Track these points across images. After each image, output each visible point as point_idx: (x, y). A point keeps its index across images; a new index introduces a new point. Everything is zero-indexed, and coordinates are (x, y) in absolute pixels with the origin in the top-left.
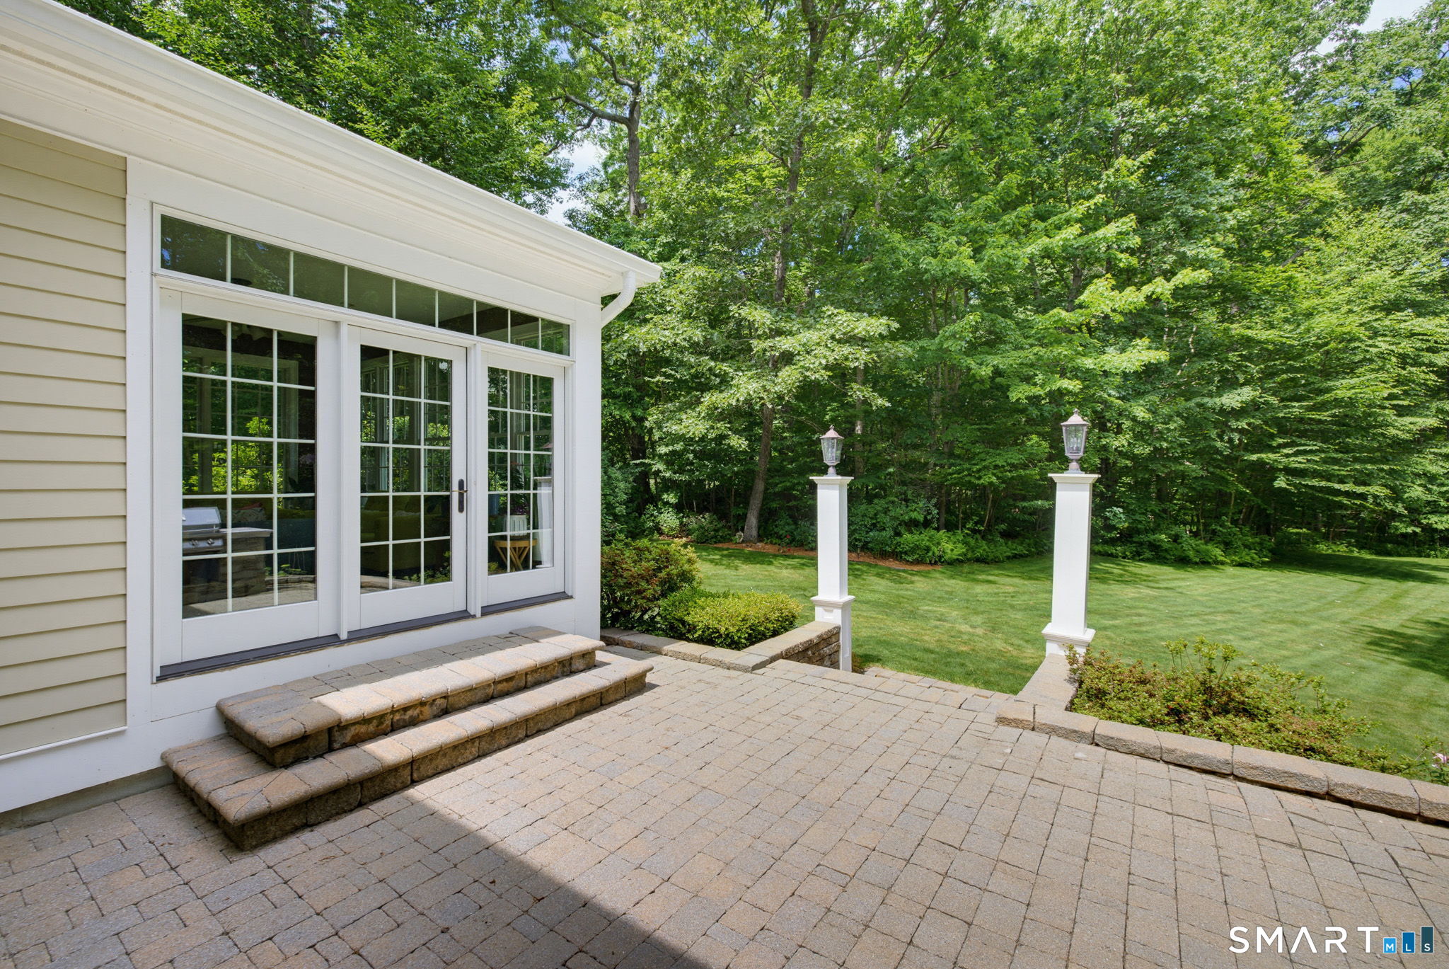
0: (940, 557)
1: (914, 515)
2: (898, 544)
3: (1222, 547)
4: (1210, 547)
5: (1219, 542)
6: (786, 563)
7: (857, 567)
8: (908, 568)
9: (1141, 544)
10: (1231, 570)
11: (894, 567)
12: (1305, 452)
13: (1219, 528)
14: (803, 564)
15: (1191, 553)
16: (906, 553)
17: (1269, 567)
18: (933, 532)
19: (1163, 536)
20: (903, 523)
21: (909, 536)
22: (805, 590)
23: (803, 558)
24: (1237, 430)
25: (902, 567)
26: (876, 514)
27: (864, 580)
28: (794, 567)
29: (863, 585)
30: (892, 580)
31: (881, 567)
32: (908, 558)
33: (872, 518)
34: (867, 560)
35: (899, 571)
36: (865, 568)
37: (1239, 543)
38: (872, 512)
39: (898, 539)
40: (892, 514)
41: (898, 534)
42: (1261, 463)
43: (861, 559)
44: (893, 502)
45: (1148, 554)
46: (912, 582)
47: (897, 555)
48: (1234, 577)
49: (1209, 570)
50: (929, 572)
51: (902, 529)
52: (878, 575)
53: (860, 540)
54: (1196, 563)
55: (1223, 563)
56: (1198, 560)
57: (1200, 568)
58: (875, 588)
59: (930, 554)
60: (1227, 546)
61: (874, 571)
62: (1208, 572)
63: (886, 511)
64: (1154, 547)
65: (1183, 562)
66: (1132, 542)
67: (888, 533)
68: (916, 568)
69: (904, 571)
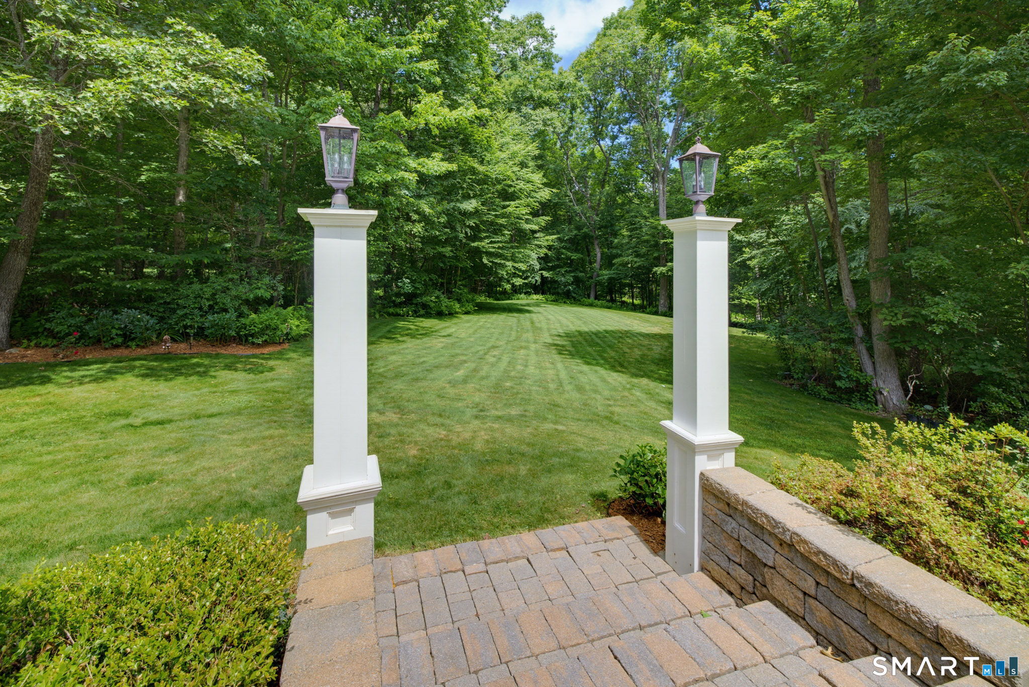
0: (287, 334)
1: (260, 293)
2: (244, 326)
3: (457, 302)
4: (452, 304)
5: (456, 300)
6: (77, 374)
7: (195, 360)
8: (257, 351)
9: (416, 304)
10: (464, 317)
11: (240, 352)
12: (495, 242)
14: (109, 372)
15: (443, 309)
16: (252, 336)
18: (279, 309)
19: (433, 298)
20: (247, 302)
21: (253, 316)
22: (127, 415)
23: (104, 362)
24: (469, 227)
25: (250, 351)
26: (214, 294)
27: (215, 377)
28: (96, 380)
29: (216, 386)
30: (250, 371)
31: (225, 357)
32: (255, 341)
33: (208, 300)
34: (205, 350)
35: (248, 357)
36: (206, 362)
37: (465, 299)
38: (208, 292)
39: (243, 320)
40: (234, 293)
41: (241, 315)
42: (477, 248)
43: (195, 350)
44: (231, 280)
45: (422, 312)
46: (272, 369)
47: (243, 339)
48: (468, 321)
49: (455, 319)
50: (280, 353)
51: (245, 309)
52: (228, 367)
53: (191, 327)
54: (447, 315)
55: (458, 313)
56: (447, 313)
57: (450, 318)
58: (233, 386)
59: (279, 333)
60: (459, 302)
61: (222, 362)
63: (226, 290)
64: (425, 306)
65: (440, 315)
66: (412, 304)
67: (231, 315)
68: (266, 350)
69: (255, 356)
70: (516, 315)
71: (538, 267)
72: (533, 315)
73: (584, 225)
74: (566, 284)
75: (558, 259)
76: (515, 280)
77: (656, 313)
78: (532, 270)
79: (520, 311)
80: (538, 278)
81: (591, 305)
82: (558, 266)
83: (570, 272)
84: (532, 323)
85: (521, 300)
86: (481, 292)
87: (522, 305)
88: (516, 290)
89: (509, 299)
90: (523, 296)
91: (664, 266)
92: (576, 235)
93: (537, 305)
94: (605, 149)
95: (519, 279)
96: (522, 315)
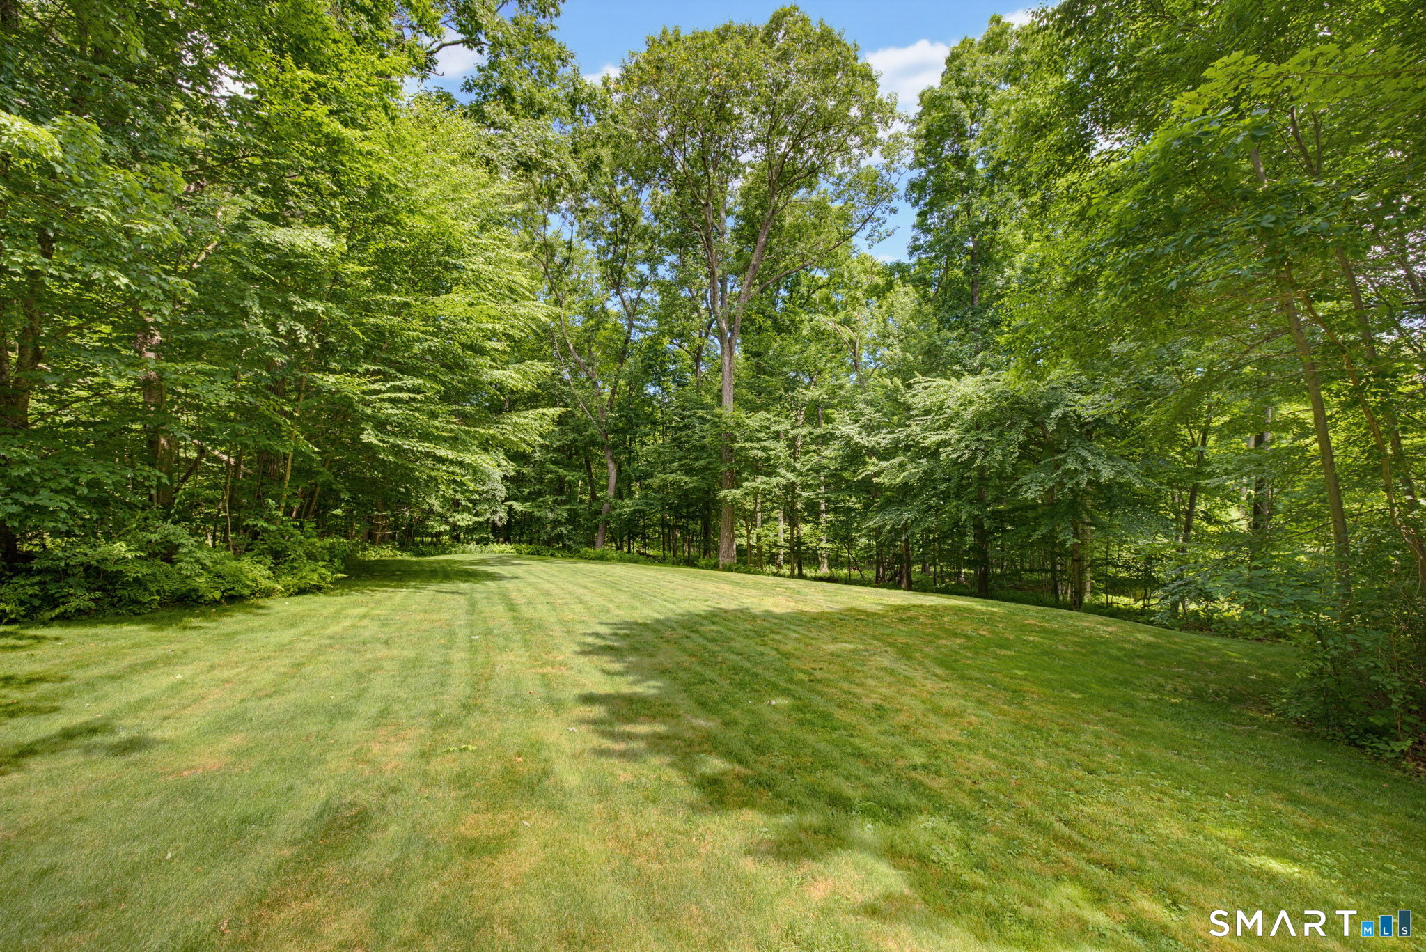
3: (269, 560)
4: (245, 564)
5: (262, 553)
10: (283, 606)
13: (261, 523)
15: (202, 582)
17: (343, 588)
19: (120, 548)
37: (300, 551)
49: (239, 616)
54: (215, 603)
55: (269, 593)
56: (217, 595)
57: (221, 614)
60: (279, 557)
62: (236, 621)
70: (464, 586)
71: (502, 492)
72: (504, 583)
73: (587, 424)
74: (557, 523)
75: (540, 481)
76: (457, 517)
77: (715, 567)
78: (491, 500)
79: (470, 575)
80: (502, 513)
81: (602, 558)
82: (539, 494)
83: (562, 503)
84: (512, 607)
85: (470, 554)
86: (383, 540)
87: (472, 563)
88: (458, 535)
89: (444, 552)
90: (473, 546)
91: (739, 487)
92: (575, 441)
93: (504, 562)
94: (628, 302)
95: (466, 515)
96: (478, 586)
